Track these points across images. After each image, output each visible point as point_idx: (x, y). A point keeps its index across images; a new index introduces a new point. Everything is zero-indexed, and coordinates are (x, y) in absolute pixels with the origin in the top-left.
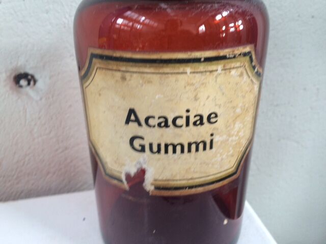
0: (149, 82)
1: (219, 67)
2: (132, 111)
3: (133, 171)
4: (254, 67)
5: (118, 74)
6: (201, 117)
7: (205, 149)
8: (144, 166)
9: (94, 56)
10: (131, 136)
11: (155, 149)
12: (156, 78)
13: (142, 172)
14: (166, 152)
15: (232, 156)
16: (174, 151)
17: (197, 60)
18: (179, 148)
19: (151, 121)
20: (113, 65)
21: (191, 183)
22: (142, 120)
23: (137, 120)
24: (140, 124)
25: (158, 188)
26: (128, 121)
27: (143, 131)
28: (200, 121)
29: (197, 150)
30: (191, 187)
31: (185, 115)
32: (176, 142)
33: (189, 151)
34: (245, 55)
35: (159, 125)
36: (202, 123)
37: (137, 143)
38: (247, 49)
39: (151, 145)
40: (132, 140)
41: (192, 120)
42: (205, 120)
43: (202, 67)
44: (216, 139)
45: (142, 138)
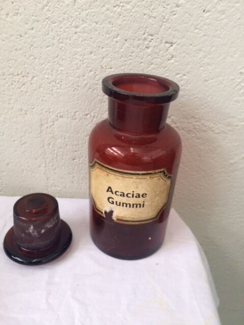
0: (118, 179)
1: (148, 177)
2: (110, 188)
3: (108, 210)
4: (166, 176)
5: (106, 173)
6: (139, 195)
7: (140, 207)
8: (113, 210)
9: (96, 162)
10: (108, 197)
11: (118, 204)
12: (121, 178)
13: (111, 212)
14: (123, 206)
15: (154, 210)
16: (126, 206)
17: (139, 174)
18: (128, 205)
19: (117, 193)
20: (104, 169)
21: (133, 220)
22: (114, 191)
23: (112, 191)
24: (113, 193)
25: (118, 219)
26: (108, 191)
27: (114, 196)
28: (139, 196)
29: (137, 207)
30: (133, 221)
31: (132, 193)
32: (127, 203)
33: (133, 207)
34: (161, 172)
35: (121, 195)
36: (139, 197)
37: (111, 200)
38: (162, 170)
39: (116, 202)
40: (109, 198)
41: (135, 195)
42: (141, 196)
43: (140, 177)
44: (146, 203)
45: (113, 199)
